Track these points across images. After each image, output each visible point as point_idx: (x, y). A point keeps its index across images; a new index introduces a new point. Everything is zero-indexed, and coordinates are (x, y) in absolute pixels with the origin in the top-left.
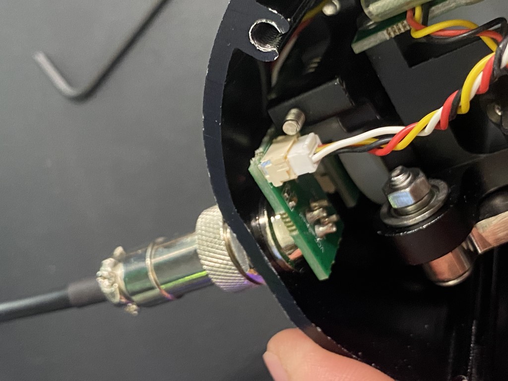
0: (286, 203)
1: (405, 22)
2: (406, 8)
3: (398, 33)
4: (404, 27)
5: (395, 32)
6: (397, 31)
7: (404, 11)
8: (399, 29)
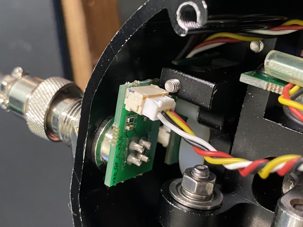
0: (124, 124)
1: (282, 88)
2: (291, 81)
3: (273, 91)
4: (279, 91)
5: (271, 88)
6: (273, 89)
7: (288, 81)
8: (275, 89)
